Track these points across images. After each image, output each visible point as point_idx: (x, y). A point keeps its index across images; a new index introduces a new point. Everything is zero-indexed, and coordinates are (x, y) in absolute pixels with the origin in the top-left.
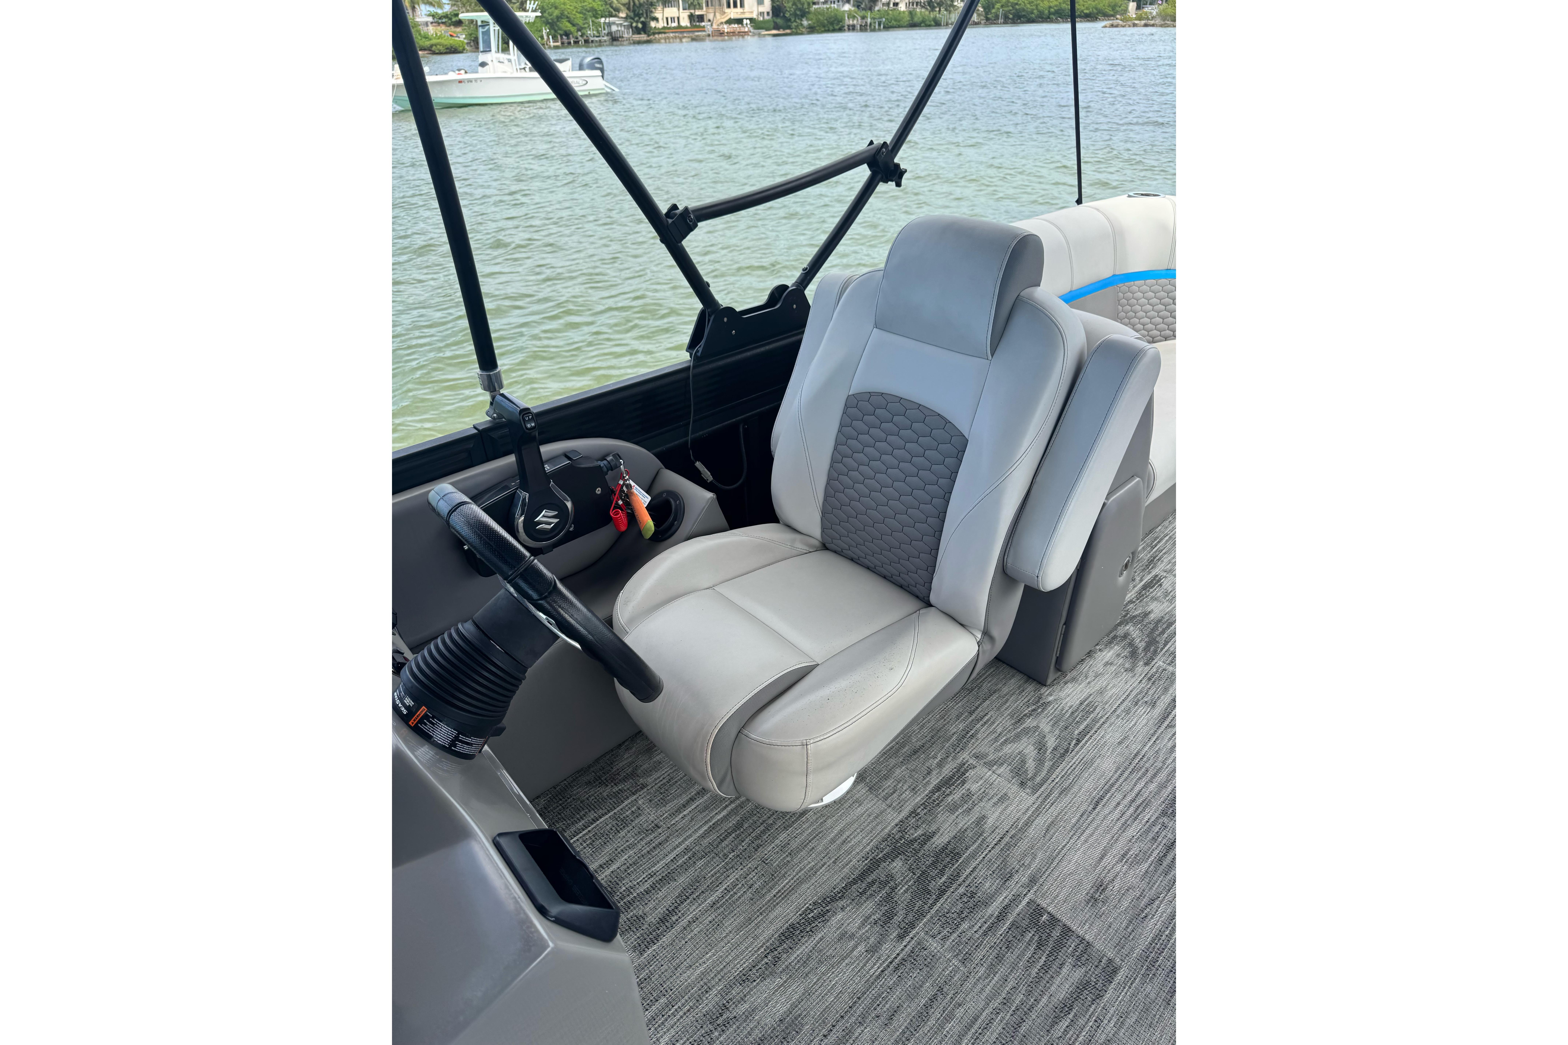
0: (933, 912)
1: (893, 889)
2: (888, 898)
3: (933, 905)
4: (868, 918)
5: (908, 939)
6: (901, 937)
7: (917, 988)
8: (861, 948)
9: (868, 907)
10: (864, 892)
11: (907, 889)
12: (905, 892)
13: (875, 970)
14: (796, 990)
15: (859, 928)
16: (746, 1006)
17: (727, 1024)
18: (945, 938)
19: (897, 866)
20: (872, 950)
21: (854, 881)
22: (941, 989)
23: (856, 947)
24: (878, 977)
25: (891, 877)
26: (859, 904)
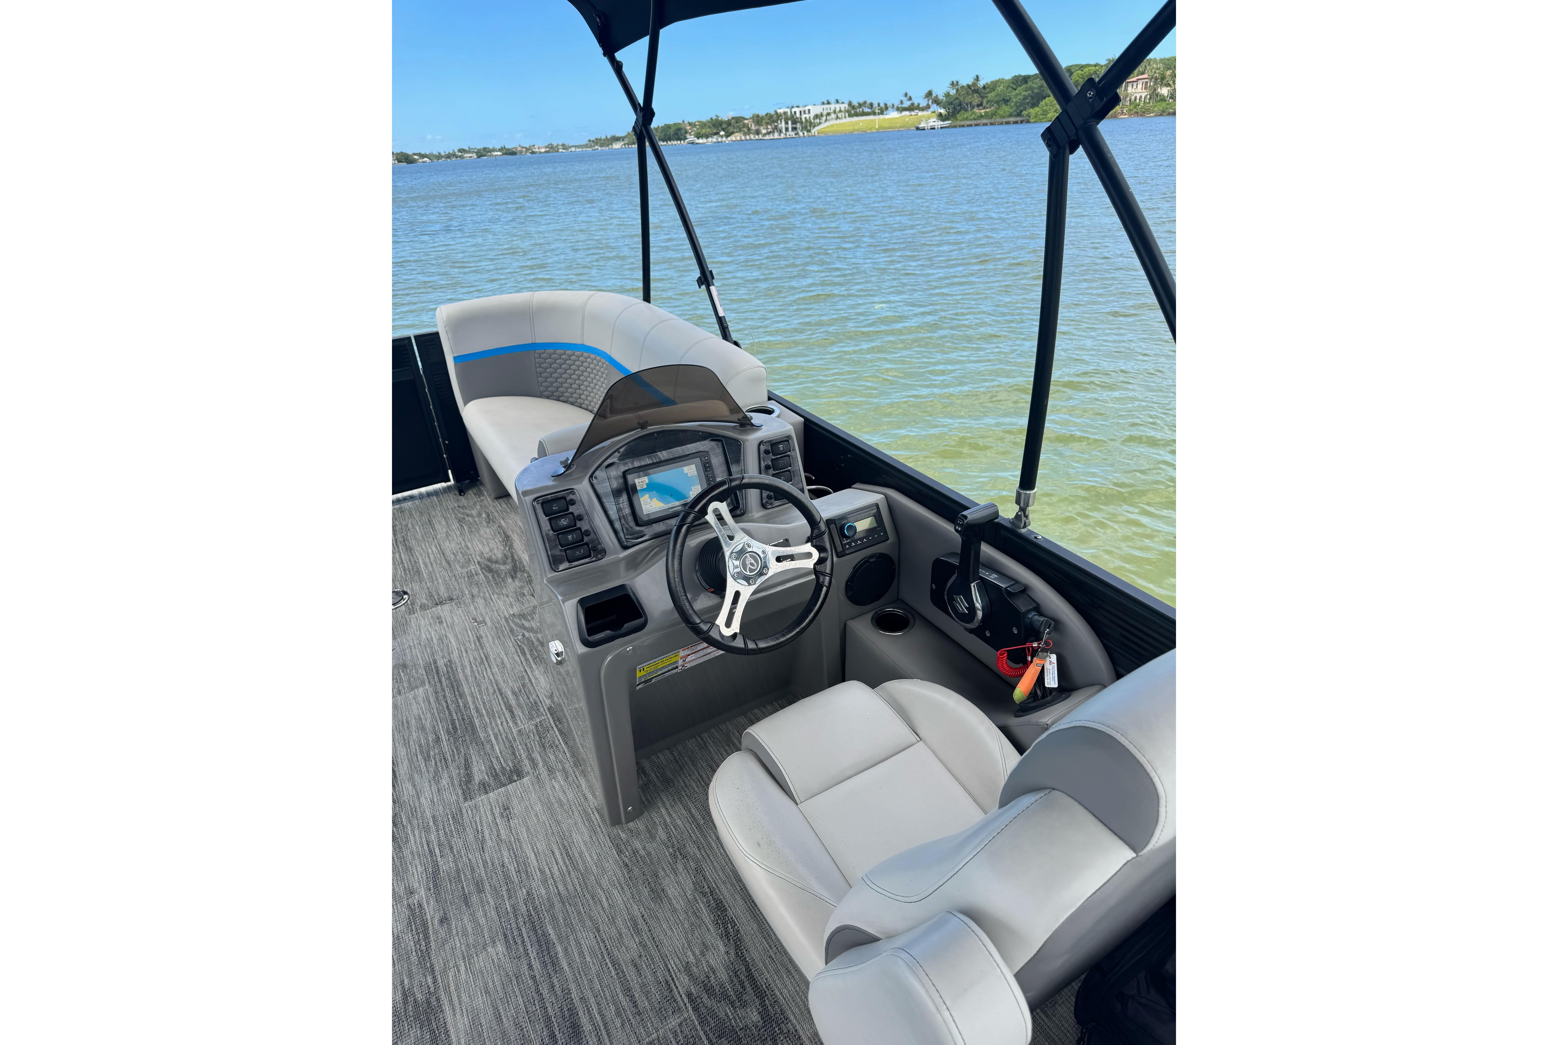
0: (701, 1033)
1: (732, 1003)
2: (725, 996)
3: (707, 1036)
4: (714, 972)
5: (686, 1000)
6: (689, 995)
7: (647, 994)
8: (692, 959)
9: (723, 975)
10: (737, 976)
11: (728, 1017)
12: (727, 1014)
13: (672, 965)
14: (679, 904)
15: (707, 962)
16: (681, 870)
17: (674, 856)
18: (675, 1034)
19: (753, 1016)
20: (687, 967)
21: (748, 970)
22: (639, 1013)
23: (694, 955)
24: (666, 965)
25: (744, 1005)
26: (727, 968)
